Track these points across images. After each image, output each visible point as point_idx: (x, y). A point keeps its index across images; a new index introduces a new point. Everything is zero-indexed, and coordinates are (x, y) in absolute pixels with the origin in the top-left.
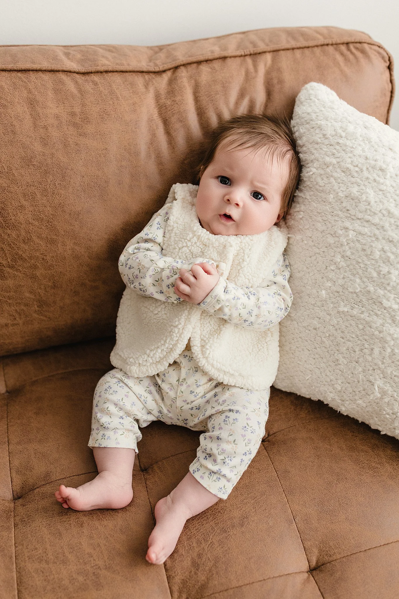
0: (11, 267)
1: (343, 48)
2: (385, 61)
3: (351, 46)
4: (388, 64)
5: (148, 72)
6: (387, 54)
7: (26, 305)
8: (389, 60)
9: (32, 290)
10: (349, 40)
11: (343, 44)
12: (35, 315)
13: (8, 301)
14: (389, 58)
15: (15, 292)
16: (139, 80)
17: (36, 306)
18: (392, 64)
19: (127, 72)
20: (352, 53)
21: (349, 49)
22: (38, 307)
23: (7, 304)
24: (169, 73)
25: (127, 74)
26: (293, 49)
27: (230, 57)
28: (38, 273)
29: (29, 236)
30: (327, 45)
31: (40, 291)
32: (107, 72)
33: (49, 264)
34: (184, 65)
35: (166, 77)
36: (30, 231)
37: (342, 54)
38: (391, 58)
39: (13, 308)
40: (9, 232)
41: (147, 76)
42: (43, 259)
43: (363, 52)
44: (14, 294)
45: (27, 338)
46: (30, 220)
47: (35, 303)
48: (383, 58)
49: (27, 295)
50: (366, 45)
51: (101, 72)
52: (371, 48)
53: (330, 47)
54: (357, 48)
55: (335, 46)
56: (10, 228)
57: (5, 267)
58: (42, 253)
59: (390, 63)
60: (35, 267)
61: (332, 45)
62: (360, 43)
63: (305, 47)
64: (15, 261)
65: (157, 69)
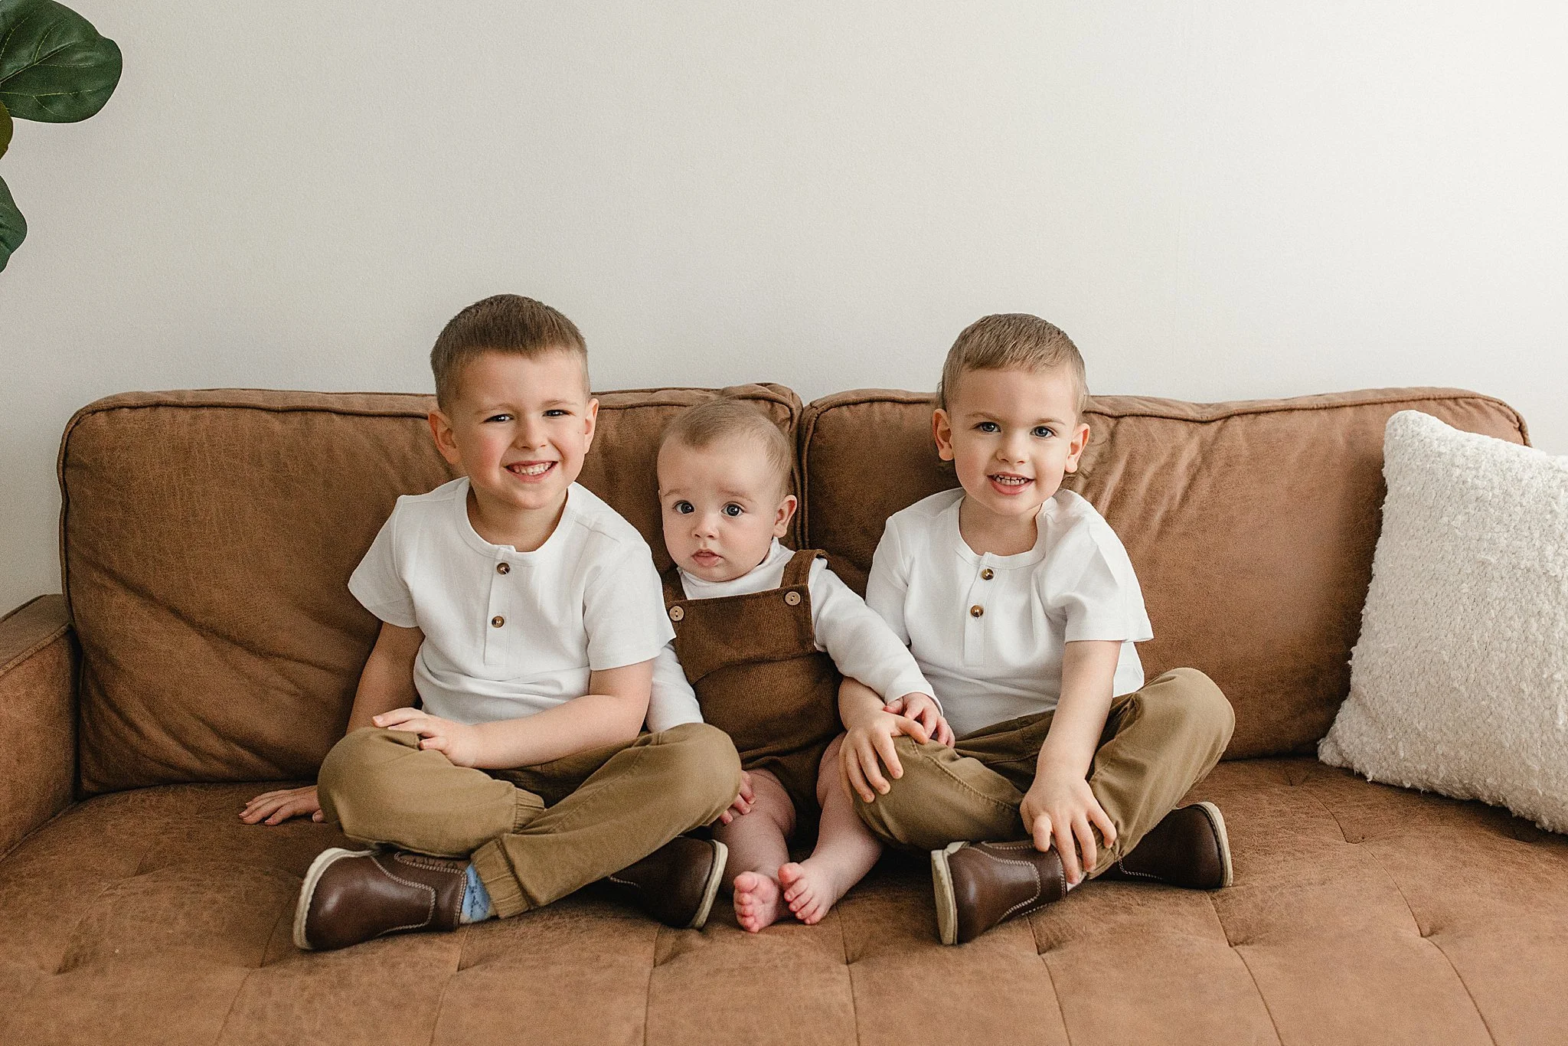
1: (1450, 403)
2: (1511, 421)
3: (1461, 401)
4: (1518, 425)
5: (1194, 421)
6: (1514, 413)
8: (1518, 420)
10: (1457, 394)
11: (1449, 399)
14: (1518, 417)
16: (1182, 429)
18: (1523, 425)
19: (1168, 418)
20: (1461, 407)
21: (1457, 404)
24: (1219, 423)
25: (1168, 420)
26: (1382, 403)
27: (1298, 410)
30: (1429, 399)
32: (1143, 416)
34: (1238, 415)
35: (1215, 426)
37: (1449, 408)
38: (1520, 418)
41: (1192, 425)
43: (1477, 406)
48: (1508, 417)
50: (1480, 401)
51: (1137, 416)
52: (1487, 404)
53: (1432, 402)
54: (1469, 404)
55: (1439, 401)
59: (1521, 424)
61: (1435, 399)
62: (1473, 398)
63: (1399, 401)
65: (1205, 419)
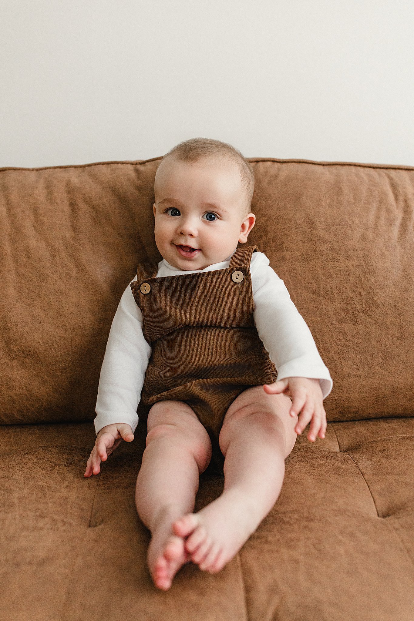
0: (365, 312)
7: (372, 355)
9: (379, 339)
12: (377, 368)
13: (355, 348)
15: (364, 339)
17: (380, 358)
22: (382, 358)
23: (353, 351)
28: (388, 321)
29: (385, 282)
31: (386, 340)
33: (400, 312)
36: (387, 277)
39: (358, 356)
40: (369, 276)
42: (395, 306)
44: (362, 341)
45: (365, 395)
46: (389, 268)
47: (380, 354)
49: (374, 343)
56: (370, 273)
57: (359, 311)
58: (394, 299)
60: (386, 314)
64: (369, 306)
